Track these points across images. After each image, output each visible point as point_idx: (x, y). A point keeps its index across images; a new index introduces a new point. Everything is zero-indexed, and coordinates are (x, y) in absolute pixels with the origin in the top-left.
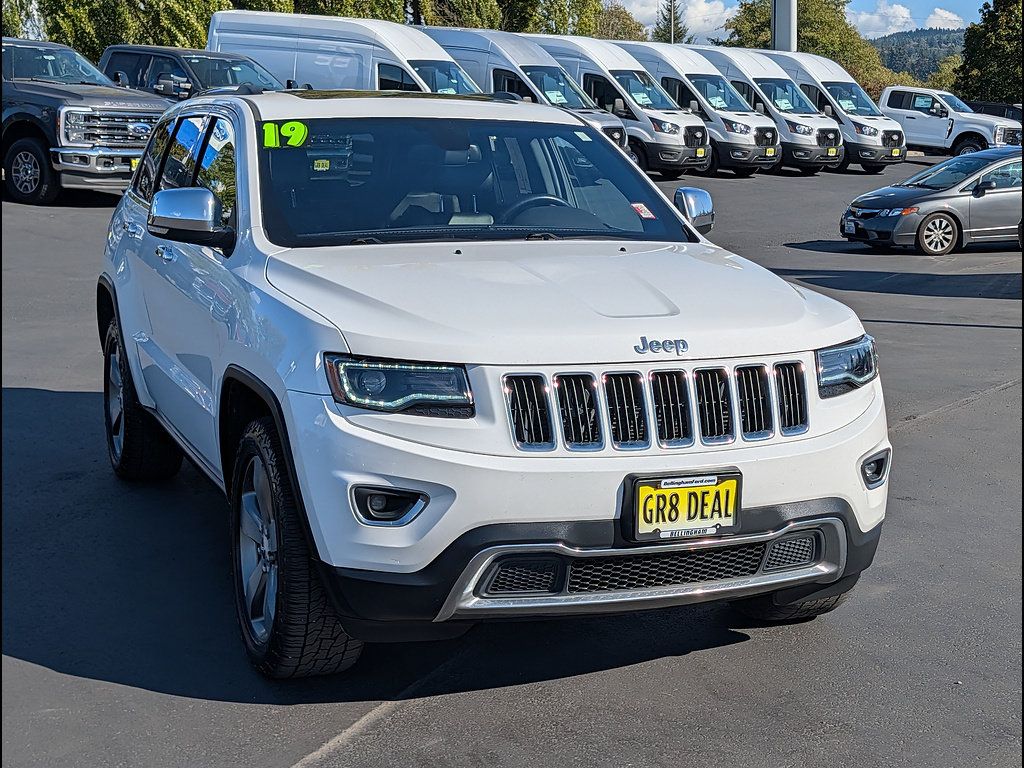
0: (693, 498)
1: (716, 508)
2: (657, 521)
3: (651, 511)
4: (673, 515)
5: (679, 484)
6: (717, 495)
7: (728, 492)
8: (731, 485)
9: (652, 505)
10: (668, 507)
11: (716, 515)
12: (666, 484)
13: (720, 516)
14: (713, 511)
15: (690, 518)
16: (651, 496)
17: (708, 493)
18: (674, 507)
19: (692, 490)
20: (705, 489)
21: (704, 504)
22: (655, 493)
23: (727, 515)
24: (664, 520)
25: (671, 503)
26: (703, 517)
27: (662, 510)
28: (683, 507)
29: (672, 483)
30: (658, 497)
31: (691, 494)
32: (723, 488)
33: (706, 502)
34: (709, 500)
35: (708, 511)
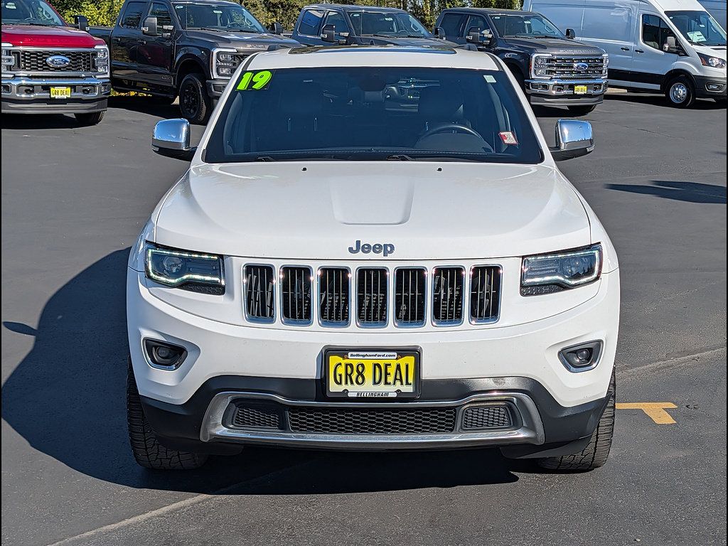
0: (377, 368)
1: (398, 377)
2: (346, 383)
3: (340, 375)
4: (360, 380)
5: (364, 356)
6: (398, 367)
7: (407, 366)
8: (410, 360)
9: (341, 370)
10: (355, 374)
11: (398, 383)
12: (352, 355)
13: (402, 384)
14: (396, 379)
15: (375, 383)
16: (340, 364)
17: (390, 365)
18: (360, 374)
19: (376, 362)
20: (387, 362)
21: (387, 374)
22: (344, 362)
23: (407, 383)
24: (352, 383)
25: (358, 371)
26: (386, 383)
27: (350, 375)
28: (368, 374)
29: (358, 355)
30: (347, 365)
31: (375, 365)
32: (403, 362)
33: (389, 371)
34: (392, 370)
35: (390, 379)
